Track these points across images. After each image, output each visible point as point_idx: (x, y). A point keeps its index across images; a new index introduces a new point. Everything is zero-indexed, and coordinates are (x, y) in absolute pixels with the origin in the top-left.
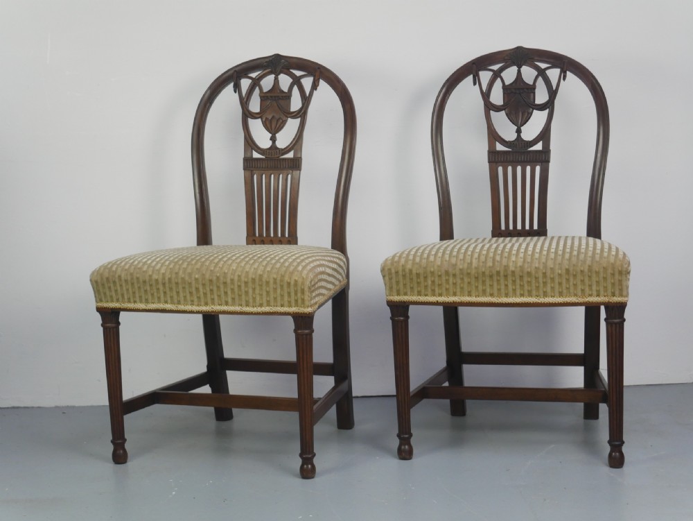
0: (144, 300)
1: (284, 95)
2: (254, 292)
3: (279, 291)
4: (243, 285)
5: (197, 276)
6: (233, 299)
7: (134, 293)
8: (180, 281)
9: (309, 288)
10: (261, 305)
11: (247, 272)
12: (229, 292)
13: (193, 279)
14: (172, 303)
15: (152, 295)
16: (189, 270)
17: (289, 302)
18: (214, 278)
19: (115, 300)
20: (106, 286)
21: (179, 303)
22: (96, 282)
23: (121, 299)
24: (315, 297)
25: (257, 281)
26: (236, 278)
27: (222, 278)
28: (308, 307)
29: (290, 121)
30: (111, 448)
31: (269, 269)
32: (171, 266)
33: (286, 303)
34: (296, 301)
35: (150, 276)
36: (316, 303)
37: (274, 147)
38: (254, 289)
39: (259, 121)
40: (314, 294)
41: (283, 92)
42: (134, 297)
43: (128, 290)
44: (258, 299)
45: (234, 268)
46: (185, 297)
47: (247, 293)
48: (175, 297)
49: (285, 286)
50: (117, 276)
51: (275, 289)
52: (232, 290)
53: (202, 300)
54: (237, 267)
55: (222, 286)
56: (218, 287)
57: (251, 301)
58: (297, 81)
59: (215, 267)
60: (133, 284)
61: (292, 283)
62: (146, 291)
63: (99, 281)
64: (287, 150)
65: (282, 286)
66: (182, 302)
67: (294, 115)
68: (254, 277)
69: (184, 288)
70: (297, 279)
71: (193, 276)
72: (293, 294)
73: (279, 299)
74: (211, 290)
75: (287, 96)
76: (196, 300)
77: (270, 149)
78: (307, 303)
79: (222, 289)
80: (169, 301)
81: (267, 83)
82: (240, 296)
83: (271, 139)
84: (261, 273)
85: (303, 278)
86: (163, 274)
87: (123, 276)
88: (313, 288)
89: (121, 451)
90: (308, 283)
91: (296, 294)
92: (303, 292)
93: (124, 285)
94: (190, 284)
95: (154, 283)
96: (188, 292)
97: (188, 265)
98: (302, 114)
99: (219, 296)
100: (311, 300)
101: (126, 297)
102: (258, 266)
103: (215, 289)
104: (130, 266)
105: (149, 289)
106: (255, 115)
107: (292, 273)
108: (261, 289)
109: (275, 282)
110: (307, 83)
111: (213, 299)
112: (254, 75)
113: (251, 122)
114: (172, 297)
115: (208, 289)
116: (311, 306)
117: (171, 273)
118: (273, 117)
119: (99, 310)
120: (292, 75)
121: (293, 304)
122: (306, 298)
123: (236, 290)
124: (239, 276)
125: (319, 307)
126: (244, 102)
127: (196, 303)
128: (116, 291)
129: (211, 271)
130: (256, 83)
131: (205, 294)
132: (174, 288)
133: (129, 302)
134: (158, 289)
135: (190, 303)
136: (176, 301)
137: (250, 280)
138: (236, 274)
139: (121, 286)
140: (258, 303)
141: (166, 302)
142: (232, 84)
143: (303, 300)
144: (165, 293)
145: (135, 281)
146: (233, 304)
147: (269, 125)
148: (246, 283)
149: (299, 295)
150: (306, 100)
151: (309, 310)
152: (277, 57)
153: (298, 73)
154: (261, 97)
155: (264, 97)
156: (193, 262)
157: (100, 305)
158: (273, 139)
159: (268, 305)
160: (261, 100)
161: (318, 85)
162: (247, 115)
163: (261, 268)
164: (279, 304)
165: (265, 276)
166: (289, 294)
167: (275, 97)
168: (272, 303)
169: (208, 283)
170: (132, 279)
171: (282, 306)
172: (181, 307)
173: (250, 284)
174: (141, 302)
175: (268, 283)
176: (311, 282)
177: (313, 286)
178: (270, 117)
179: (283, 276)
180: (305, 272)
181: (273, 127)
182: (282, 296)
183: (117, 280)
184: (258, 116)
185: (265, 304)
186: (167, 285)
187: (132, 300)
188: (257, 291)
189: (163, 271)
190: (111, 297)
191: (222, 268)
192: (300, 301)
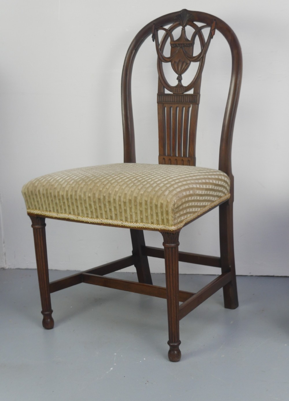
0: (55, 210)
1: (188, 43)
2: (131, 211)
3: (149, 211)
4: (122, 204)
5: (90, 195)
6: (116, 215)
7: (49, 204)
8: (78, 198)
9: (173, 210)
10: (136, 222)
11: (126, 194)
12: (113, 209)
13: (87, 197)
14: (74, 214)
15: (61, 207)
16: (84, 190)
17: (158, 221)
18: (102, 197)
19: (38, 208)
20: (31, 197)
21: (79, 215)
22: (25, 194)
23: (41, 208)
24: (179, 217)
25: (133, 202)
26: (117, 199)
27: (107, 198)
28: (172, 225)
29: (192, 63)
30: (42, 317)
31: (142, 192)
32: (73, 185)
33: (155, 222)
34: (163, 220)
35: (58, 192)
36: (181, 222)
37: (180, 85)
38: (131, 208)
39: (169, 64)
40: (178, 215)
41: (188, 40)
42: (49, 207)
43: (45, 201)
44: (134, 216)
45: (117, 190)
46: (82, 210)
47: (125, 211)
48: (76, 210)
49: (154, 208)
50: (37, 190)
51: (146, 209)
52: (115, 207)
53: (94, 214)
54: (119, 189)
55: (107, 204)
56: (105, 205)
57: (129, 217)
58: (198, 32)
59: (103, 188)
60: (48, 197)
61: (159, 205)
62: (56, 203)
63: (27, 193)
64: (188, 88)
65: (151, 208)
66: (81, 214)
67: (196, 59)
68: (130, 198)
69: (81, 203)
70: (162, 202)
71: (87, 194)
72: (160, 214)
73: (149, 217)
74: (100, 207)
75: (191, 44)
76: (90, 213)
77: (176, 87)
78: (171, 222)
79: (107, 206)
80: (72, 213)
81: (177, 33)
82: (121, 213)
83: (177, 79)
84: (136, 195)
85: (168, 202)
86: (67, 191)
87: (41, 190)
88: (177, 210)
89: (49, 320)
90: (171, 206)
91: (162, 214)
92: (167, 213)
93: (42, 197)
94: (85, 200)
95: (61, 198)
96: (84, 207)
97: (85, 185)
98: (201, 59)
99: (106, 212)
100: (174, 220)
101: (44, 207)
102: (135, 189)
103: (102, 206)
104: (47, 183)
105: (58, 202)
106: (166, 59)
107: (159, 197)
108: (136, 208)
109: (146, 204)
110: (206, 32)
111: (101, 214)
112: (167, 27)
113: (164, 64)
114: (74, 210)
115: (98, 206)
116: (174, 225)
117: (72, 190)
118: (179, 61)
119: (30, 214)
120: (194, 26)
121: (161, 222)
122: (170, 218)
123: (118, 208)
124: (120, 197)
125: (186, 224)
126: (160, 49)
127: (90, 216)
128: (38, 202)
129: (100, 191)
130: (169, 33)
131: (96, 209)
132: (74, 203)
133: (46, 211)
134: (64, 203)
135: (86, 215)
136: (76, 213)
137: (127, 201)
138: (118, 195)
139: (40, 198)
140: (134, 220)
141: (70, 213)
142: (151, 35)
143: (168, 220)
144: (69, 206)
145: (49, 195)
146: (116, 219)
147: (176, 67)
148: (125, 203)
149: (165, 215)
150: (205, 46)
151: (173, 228)
152: (185, 12)
153: (199, 24)
154: (171, 44)
155: (174, 45)
156: (89, 183)
157: (29, 211)
158: (180, 79)
159: (142, 222)
160: (172, 47)
161: (214, 34)
162: (161, 59)
163: (137, 191)
164: (150, 221)
165: (139, 198)
166: (157, 214)
167: (181, 44)
168: (145, 220)
169: (97, 201)
170: (47, 193)
171: (152, 223)
172: (80, 218)
173: (128, 204)
174: (54, 211)
175: (141, 204)
176: (174, 205)
177: (176, 208)
178: (177, 61)
179: (152, 199)
180: (170, 196)
181: (180, 68)
182: (152, 215)
183: (38, 193)
184: (169, 60)
185: (139, 221)
186: (70, 200)
187: (48, 210)
188: (133, 210)
189: (67, 189)
190: (35, 206)
191: (107, 189)
192: (165, 220)
